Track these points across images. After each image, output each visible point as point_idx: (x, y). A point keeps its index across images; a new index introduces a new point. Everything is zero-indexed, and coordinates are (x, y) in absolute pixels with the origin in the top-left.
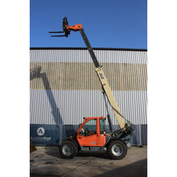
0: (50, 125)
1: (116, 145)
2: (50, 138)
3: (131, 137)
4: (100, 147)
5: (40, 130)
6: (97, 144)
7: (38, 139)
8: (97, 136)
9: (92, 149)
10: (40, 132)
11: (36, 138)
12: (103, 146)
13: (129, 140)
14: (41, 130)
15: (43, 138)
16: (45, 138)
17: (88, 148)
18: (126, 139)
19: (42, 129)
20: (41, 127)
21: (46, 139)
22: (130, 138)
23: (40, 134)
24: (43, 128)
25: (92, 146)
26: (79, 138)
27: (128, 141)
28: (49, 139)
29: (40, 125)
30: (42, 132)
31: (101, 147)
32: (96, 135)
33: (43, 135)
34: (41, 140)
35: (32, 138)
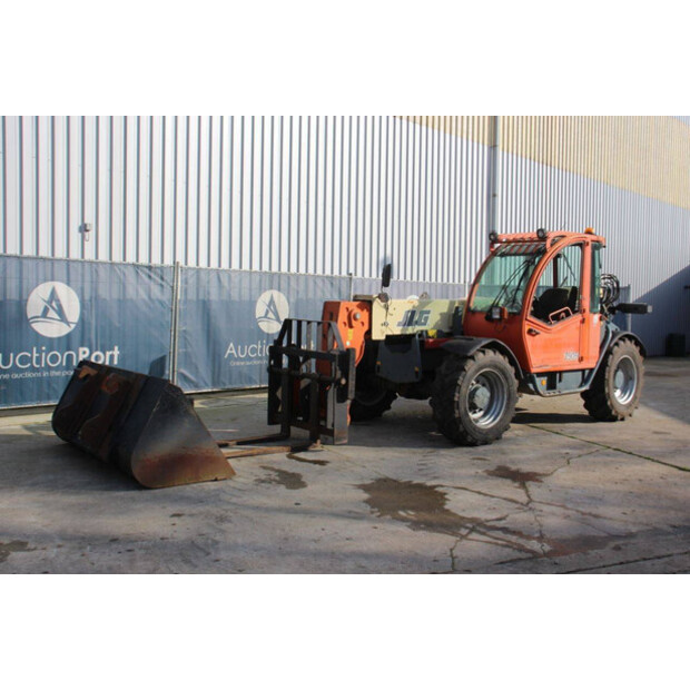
0: (112, 266)
2: (116, 352)
4: (583, 371)
5: (50, 302)
7: (39, 360)
8: (583, 321)
9: (559, 385)
10: (52, 314)
11: (24, 360)
12: (593, 365)
14: (53, 296)
15: (69, 357)
16: (81, 356)
17: (544, 381)
19: (63, 290)
20: (56, 278)
21: (87, 360)
23: (51, 329)
25: (561, 372)
26: (530, 332)
28: (112, 357)
30: (60, 312)
33: (68, 336)
34: (57, 369)
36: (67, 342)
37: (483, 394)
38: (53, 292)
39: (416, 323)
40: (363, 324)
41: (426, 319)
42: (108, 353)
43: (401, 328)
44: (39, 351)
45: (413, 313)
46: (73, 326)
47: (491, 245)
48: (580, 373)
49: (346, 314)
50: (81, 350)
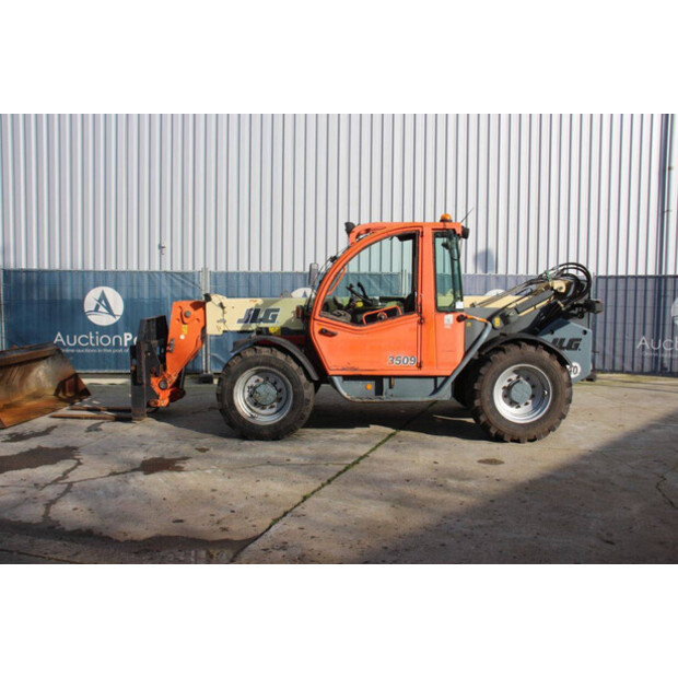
1: (515, 372)
3: (585, 332)
4: (436, 378)
5: (100, 301)
6: (420, 366)
7: (94, 341)
8: (421, 322)
9: (390, 391)
10: (102, 309)
11: (84, 340)
12: (448, 373)
13: (577, 346)
14: (103, 297)
15: (117, 340)
16: (126, 340)
17: (370, 386)
18: (563, 340)
19: (110, 292)
20: (105, 284)
21: (130, 343)
22: (580, 335)
23: (102, 320)
24: (116, 288)
25: (390, 377)
26: (323, 332)
27: (569, 347)
29: (95, 273)
30: (108, 307)
31: (440, 381)
32: (414, 317)
33: (116, 324)
34: (108, 347)
35: (62, 340)
36: (114, 329)
37: (267, 391)
38: (103, 294)
39: (261, 320)
40: (198, 320)
41: (275, 317)
43: (241, 325)
44: (94, 335)
45: (257, 311)
46: (118, 318)
49: (178, 311)
50: (126, 335)
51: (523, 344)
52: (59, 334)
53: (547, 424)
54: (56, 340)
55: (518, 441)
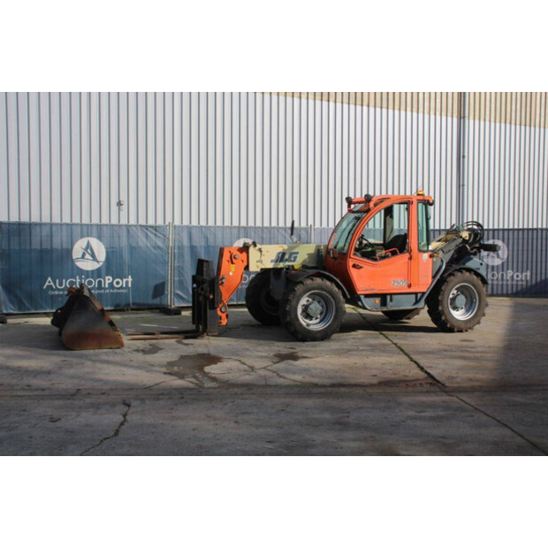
0: (128, 227)
1: (457, 289)
2: (130, 279)
3: (481, 264)
4: (416, 294)
5: (86, 249)
6: (410, 286)
8: (410, 258)
9: (391, 304)
10: (87, 256)
11: (71, 283)
12: (424, 290)
14: (89, 246)
15: (100, 282)
16: (107, 282)
17: (378, 300)
19: (95, 242)
20: (90, 235)
21: (111, 284)
22: (479, 266)
23: (88, 265)
24: (100, 238)
25: (391, 294)
26: (354, 266)
28: (127, 282)
29: (82, 226)
30: (93, 255)
31: (419, 295)
32: (407, 255)
35: (52, 284)
36: (97, 273)
37: (316, 307)
38: (88, 243)
39: (286, 260)
40: (242, 260)
41: (295, 258)
42: (124, 280)
43: (273, 264)
44: (81, 278)
45: (284, 254)
46: (101, 264)
47: (349, 206)
48: (414, 296)
49: (229, 255)
50: (107, 278)
51: (464, 271)
52: (49, 279)
53: (476, 320)
54: (47, 284)
55: (461, 331)
